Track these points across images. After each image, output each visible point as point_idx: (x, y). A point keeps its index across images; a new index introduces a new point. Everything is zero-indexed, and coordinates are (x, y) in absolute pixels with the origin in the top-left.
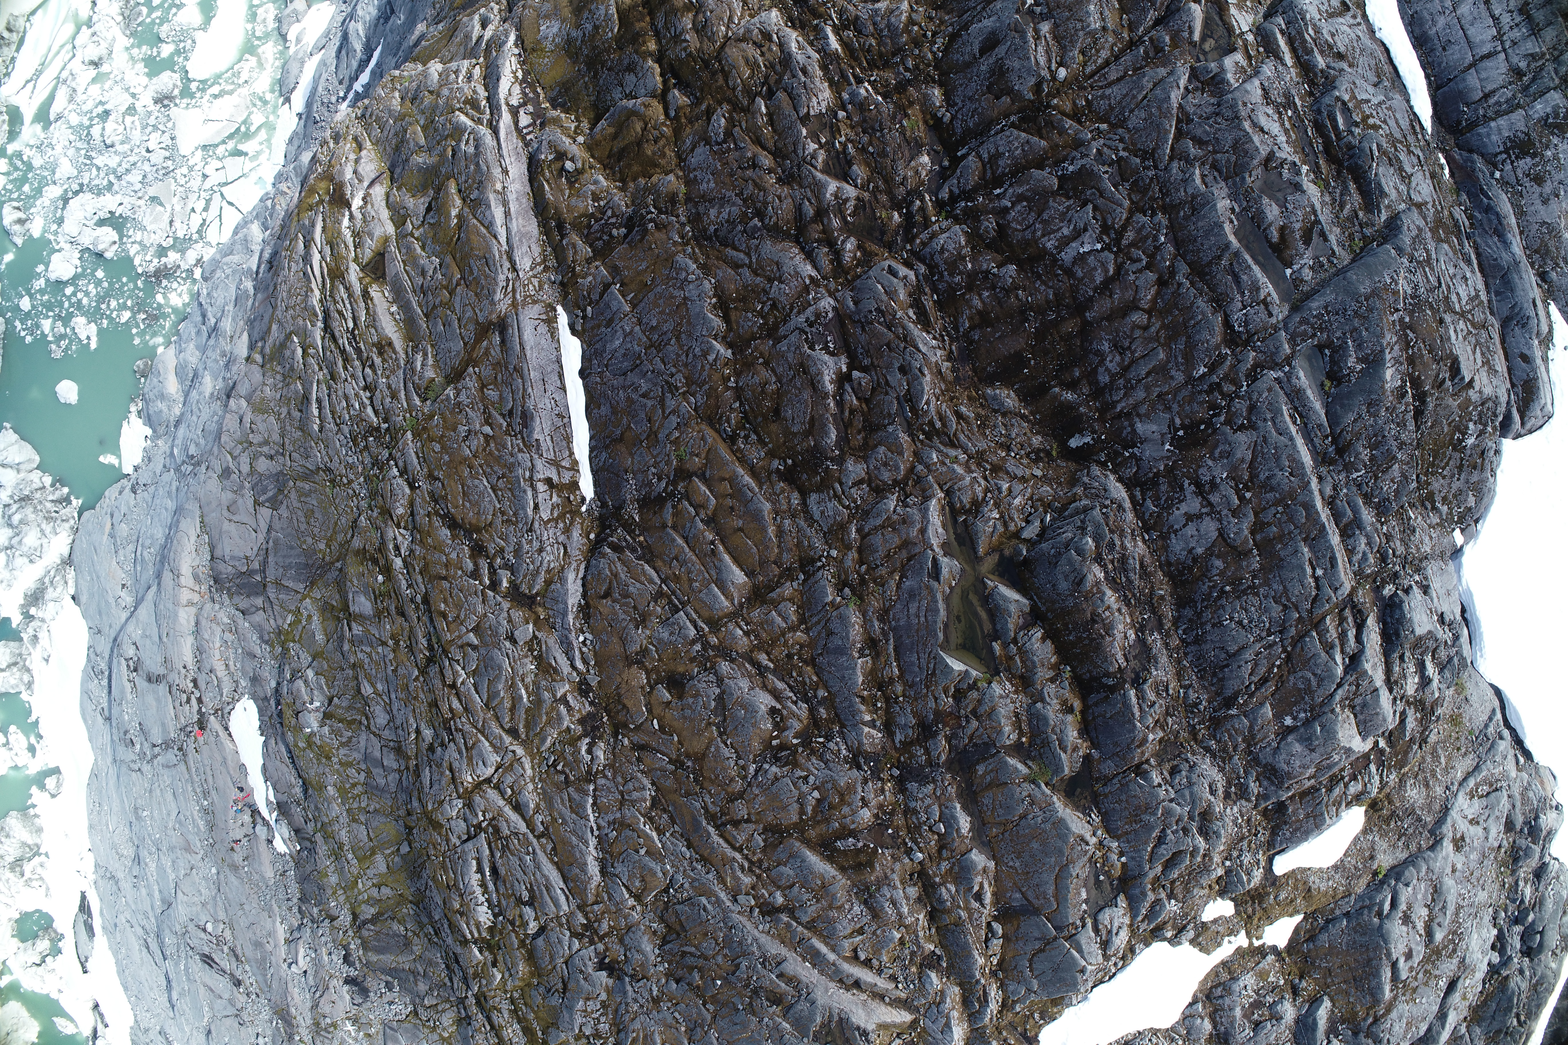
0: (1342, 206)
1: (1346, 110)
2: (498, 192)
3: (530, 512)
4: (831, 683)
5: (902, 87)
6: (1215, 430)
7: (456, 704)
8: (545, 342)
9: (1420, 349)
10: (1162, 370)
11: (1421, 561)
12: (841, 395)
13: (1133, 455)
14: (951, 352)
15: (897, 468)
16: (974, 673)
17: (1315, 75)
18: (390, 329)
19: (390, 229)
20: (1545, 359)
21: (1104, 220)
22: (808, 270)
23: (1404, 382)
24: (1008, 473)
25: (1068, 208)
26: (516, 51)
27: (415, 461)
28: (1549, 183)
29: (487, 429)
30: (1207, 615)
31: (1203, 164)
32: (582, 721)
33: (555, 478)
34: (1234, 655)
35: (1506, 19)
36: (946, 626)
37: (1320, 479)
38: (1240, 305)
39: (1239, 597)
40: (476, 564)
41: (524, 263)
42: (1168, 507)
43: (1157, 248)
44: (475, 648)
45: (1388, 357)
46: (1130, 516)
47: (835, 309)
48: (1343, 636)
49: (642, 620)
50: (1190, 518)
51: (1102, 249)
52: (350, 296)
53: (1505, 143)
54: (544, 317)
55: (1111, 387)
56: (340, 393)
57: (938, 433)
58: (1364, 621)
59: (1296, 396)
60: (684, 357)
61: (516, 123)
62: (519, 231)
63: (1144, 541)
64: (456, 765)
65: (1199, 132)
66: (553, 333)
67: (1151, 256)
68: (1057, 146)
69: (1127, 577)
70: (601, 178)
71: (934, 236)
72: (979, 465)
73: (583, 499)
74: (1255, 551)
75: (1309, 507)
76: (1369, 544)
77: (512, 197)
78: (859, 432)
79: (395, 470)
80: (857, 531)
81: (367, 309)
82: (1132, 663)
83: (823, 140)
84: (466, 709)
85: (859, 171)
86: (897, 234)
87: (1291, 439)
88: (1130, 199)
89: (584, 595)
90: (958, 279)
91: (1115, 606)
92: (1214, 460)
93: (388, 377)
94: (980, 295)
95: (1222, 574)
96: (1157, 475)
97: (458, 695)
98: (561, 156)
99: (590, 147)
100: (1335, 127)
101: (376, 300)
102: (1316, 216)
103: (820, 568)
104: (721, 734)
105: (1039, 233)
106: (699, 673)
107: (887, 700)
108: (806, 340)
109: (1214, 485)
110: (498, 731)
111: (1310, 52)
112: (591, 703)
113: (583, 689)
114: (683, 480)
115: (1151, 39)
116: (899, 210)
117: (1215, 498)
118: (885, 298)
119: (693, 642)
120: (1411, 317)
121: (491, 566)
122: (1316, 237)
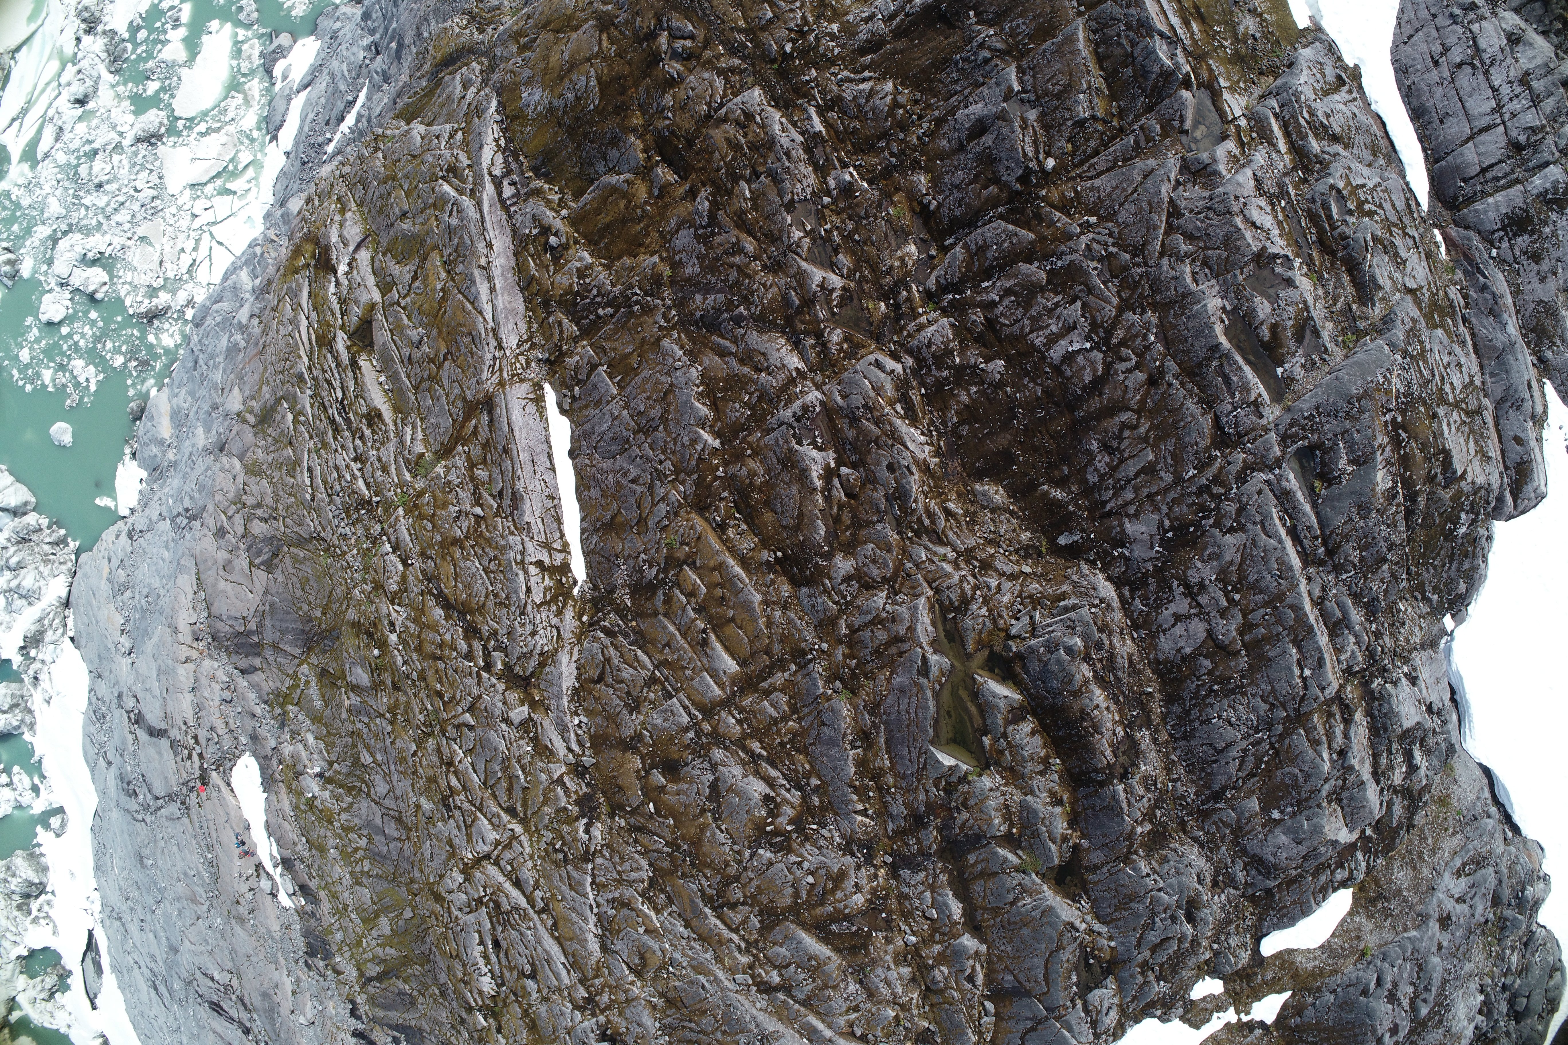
0: (1335, 301)
1: (1341, 197)
2: (483, 268)
3: (522, 596)
4: (824, 772)
5: (887, 172)
6: (1204, 533)
7: (454, 782)
8: (534, 422)
9: (1412, 449)
10: (1151, 471)
11: (1410, 652)
12: (829, 491)
13: (1122, 555)
14: (940, 447)
15: (886, 566)
16: (964, 767)
17: (1310, 161)
18: (380, 400)
19: (377, 296)
20: (1539, 440)
21: (1094, 318)
22: (795, 362)
23: (1395, 482)
24: (996, 570)
25: (1057, 305)
26: (498, 118)
27: (408, 538)
28: (1547, 260)
29: (478, 510)
30: (1195, 713)
31: (1194, 260)
32: (578, 802)
33: (547, 561)
34: (1222, 751)
35: (1505, 90)
36: (936, 721)
37: (1309, 579)
38: (1230, 407)
39: (1227, 696)
40: (470, 646)
41: (511, 341)
42: (1157, 606)
43: (1147, 348)
44: (471, 728)
45: (1379, 459)
46: (1118, 615)
47: (822, 403)
48: (1330, 733)
49: (636, 706)
50: (1178, 618)
51: (1092, 349)
52: (338, 365)
53: (1502, 220)
54: (532, 396)
55: (1099, 486)
56: (331, 464)
57: (927, 531)
58: (1351, 714)
59: (1286, 499)
60: (672, 445)
61: (500, 194)
62: (505, 307)
63: (1133, 639)
64: (455, 840)
65: (1189, 227)
66: (541, 411)
67: (1140, 355)
68: (1045, 238)
69: (1116, 676)
70: (586, 254)
71: (921, 327)
72: (968, 562)
73: (575, 582)
74: (1243, 652)
75: (1297, 608)
76: (1357, 643)
77: (496, 272)
78: (847, 528)
79: (388, 546)
80: (847, 626)
81: (356, 379)
82: (1121, 759)
83: (809, 228)
84: (464, 788)
85: (844, 260)
86: (885, 325)
87: (1280, 541)
88: (1120, 296)
89: (578, 678)
90: (945, 373)
91: (1104, 705)
92: (1203, 561)
93: (378, 450)
94: (968, 391)
95: (1210, 673)
96: (1146, 575)
97: (456, 773)
98: (546, 230)
99: (574, 221)
100: (1330, 217)
101: (364, 370)
102: (1309, 312)
103: (810, 661)
104: (716, 820)
105: (1027, 330)
106: (693, 759)
107: (879, 789)
108: (794, 435)
109: (1202, 587)
110: (496, 810)
111: (1304, 137)
112: (588, 785)
113: (578, 770)
114: (675, 568)
115: (1142, 128)
116: (886, 299)
117: (1203, 599)
118: (872, 394)
119: (687, 729)
120: (1404, 416)
121: (485, 648)
122: (1308, 334)
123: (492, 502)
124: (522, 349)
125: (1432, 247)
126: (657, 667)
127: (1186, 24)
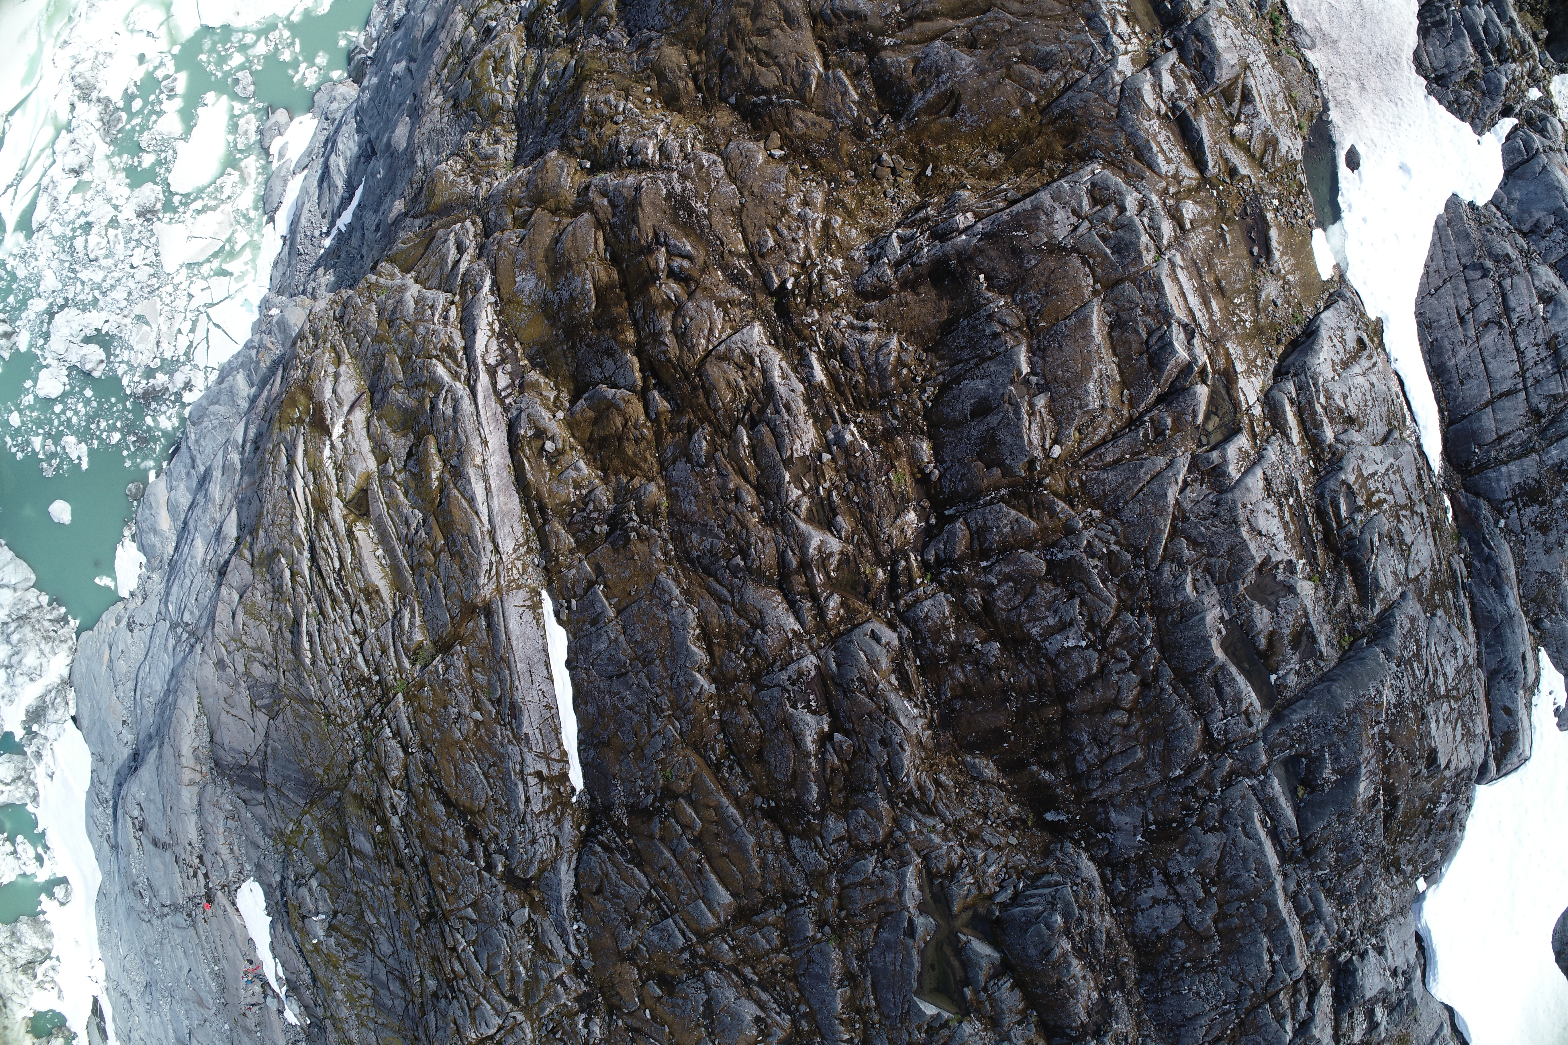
0: (1335, 601)
1: (1351, 494)
2: (478, 467)
3: (522, 806)
4: (812, 1001)
5: (889, 435)
6: (1186, 829)
7: (457, 967)
8: (531, 630)
9: (1397, 758)
10: (1139, 768)
11: (1379, 923)
12: (823, 754)
13: (1105, 839)
14: (932, 719)
15: (876, 832)
16: (946, 1015)
17: (1323, 450)
18: (377, 576)
19: (372, 464)
20: (1529, 706)
21: (1091, 617)
22: (791, 623)
23: (1377, 790)
24: (983, 841)
25: (1055, 598)
26: (492, 299)
27: (408, 726)
28: (1554, 532)
29: (477, 715)
30: (1168, 984)
31: (1196, 567)
32: (578, 999)
33: (545, 771)
34: (1191, 1019)
35: (1531, 354)
36: (920, 975)
37: (1285, 876)
38: (1221, 715)
39: (1198, 973)
40: (471, 846)
41: (507, 545)
42: (1137, 888)
43: (1143, 651)
44: (473, 922)
45: (1363, 771)
46: (1099, 894)
47: (817, 667)
48: (1294, 1007)
49: (633, 921)
50: (1156, 901)
51: (1087, 647)
52: (335, 534)
53: (1514, 490)
54: (528, 603)
55: (1088, 775)
56: (330, 635)
57: (917, 802)
59: (1269, 805)
60: (668, 680)
61: (494, 384)
62: (500, 509)
63: (1112, 915)
64: (460, 1021)
65: (1194, 533)
66: (538, 619)
67: (1136, 658)
68: (1047, 528)
69: (1093, 947)
70: (582, 464)
71: (918, 601)
72: (956, 833)
73: (573, 790)
74: (1216, 938)
75: (1272, 906)
76: (1328, 930)
77: (492, 471)
78: (840, 791)
79: (388, 730)
80: (837, 881)
81: (353, 550)
82: (1095, 1018)
83: (807, 486)
84: (467, 973)
85: (844, 522)
86: (881, 591)
87: (1260, 843)
88: (1119, 597)
89: (577, 885)
90: (941, 649)
91: (1080, 975)
92: (1184, 855)
93: (377, 628)
94: (963, 668)
95: (1184, 952)
96: (1128, 860)
97: (459, 958)
98: (541, 434)
99: (571, 424)
100: (1337, 514)
101: (361, 541)
102: (1307, 618)
103: (801, 905)
104: (709, 1034)
105: (1024, 618)
106: (688, 978)
107: (865, 1023)
108: (789, 698)
109: (1181, 879)
110: (499, 999)
111: (1319, 425)
112: (586, 984)
113: (578, 971)
114: (670, 798)
115: (1152, 420)
116: (884, 567)
117: (1182, 889)
118: (867, 667)
119: (682, 951)
120: (1392, 728)
121: (486, 849)
122: (1304, 639)
123: (490, 708)
124: (518, 553)
125: (1440, 514)
126: (653, 887)
127: (1206, 303)
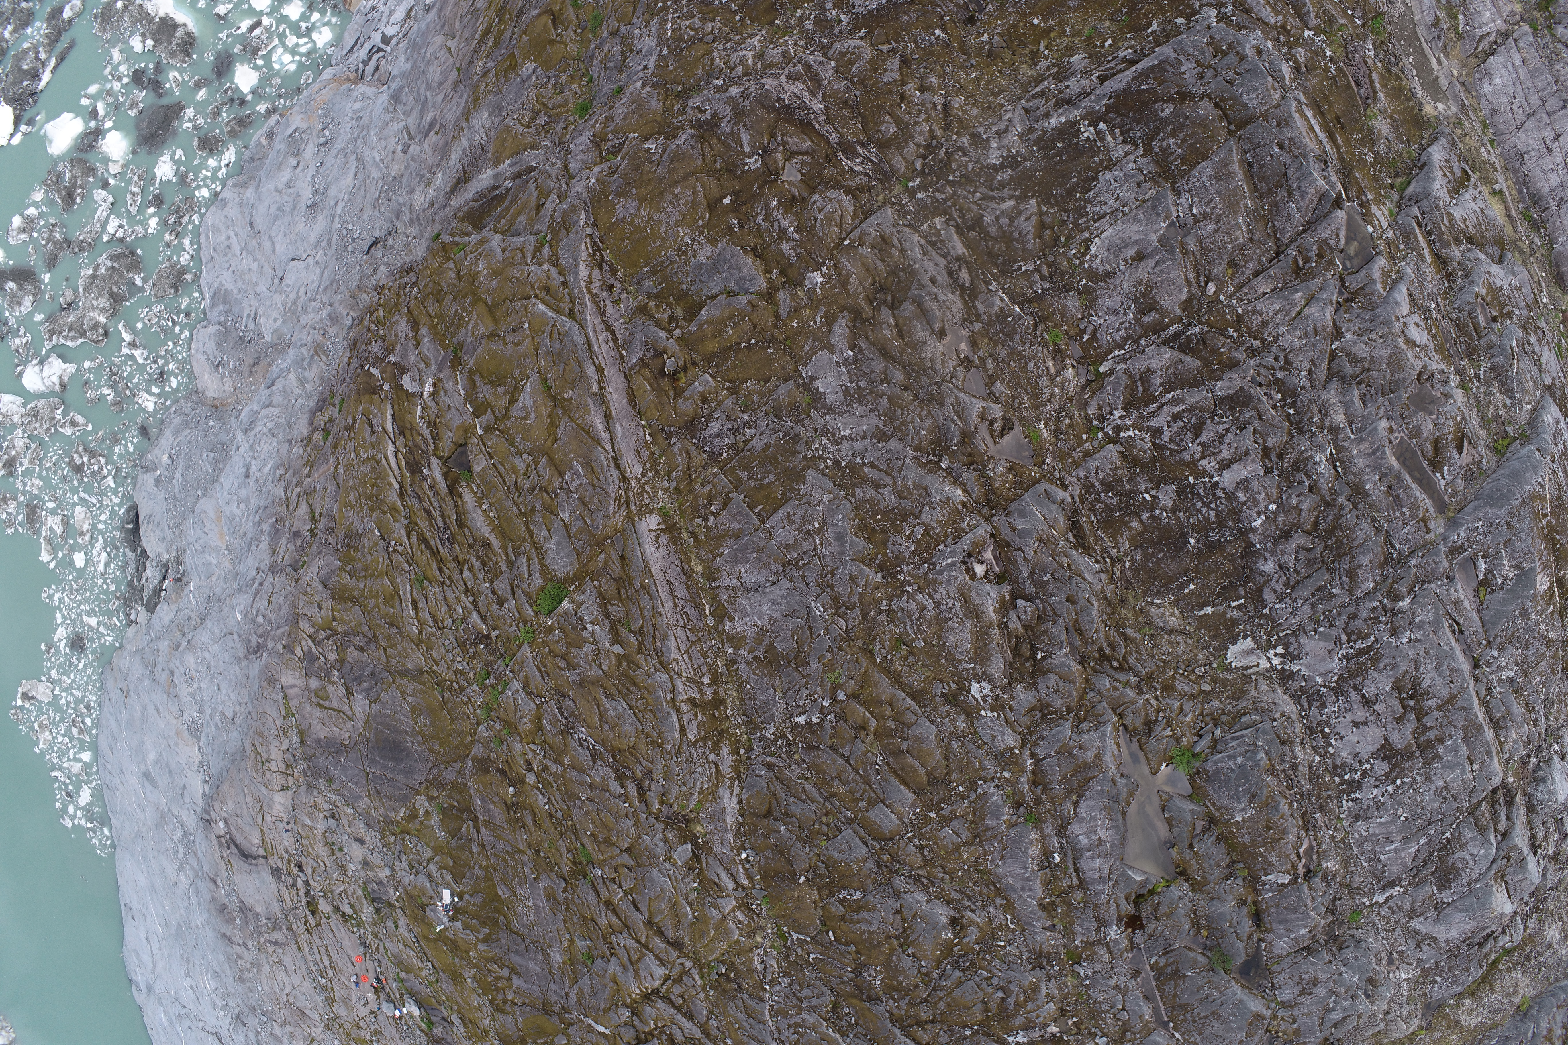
0: (1486, 407)
1: (1485, 304)
2: (596, 394)
3: (677, 735)
7: (614, 921)
12: (1006, 623)
14: (1113, 573)
15: (1070, 695)
17: (1453, 269)
18: (486, 530)
21: (1265, 444)
22: (958, 494)
23: (1552, 583)
24: (1177, 691)
26: (590, 231)
27: (538, 675)
29: (617, 649)
31: (1360, 382)
33: (697, 697)
37: (1477, 680)
40: (623, 787)
41: (634, 470)
44: (631, 868)
45: (1538, 563)
46: (1299, 726)
47: (992, 536)
48: (1495, 818)
49: (809, 839)
50: (1355, 725)
51: (1266, 474)
52: (436, 493)
57: (1107, 658)
58: (1513, 798)
59: (1454, 607)
60: (829, 578)
62: (623, 435)
63: (1313, 747)
64: (621, 979)
65: (1354, 350)
70: (707, 377)
71: (1087, 454)
72: (1150, 685)
75: (1466, 709)
77: (611, 399)
78: (1027, 660)
79: (516, 684)
80: (1032, 755)
81: (457, 507)
84: (626, 925)
85: (1001, 388)
87: (1451, 650)
89: (742, 813)
91: (1289, 813)
93: (491, 582)
94: (1139, 517)
95: (1387, 774)
97: (615, 911)
98: (660, 353)
99: (690, 341)
100: (1477, 326)
101: (465, 497)
102: (1465, 423)
104: (901, 945)
105: (1197, 456)
106: (874, 888)
107: (1068, 905)
110: (663, 946)
111: (1447, 245)
115: (1299, 248)
117: (1380, 707)
118: (1045, 526)
119: (865, 860)
120: (1557, 520)
121: (639, 788)
123: (632, 639)
124: (647, 478)
126: (826, 799)
127: (1332, 138)
